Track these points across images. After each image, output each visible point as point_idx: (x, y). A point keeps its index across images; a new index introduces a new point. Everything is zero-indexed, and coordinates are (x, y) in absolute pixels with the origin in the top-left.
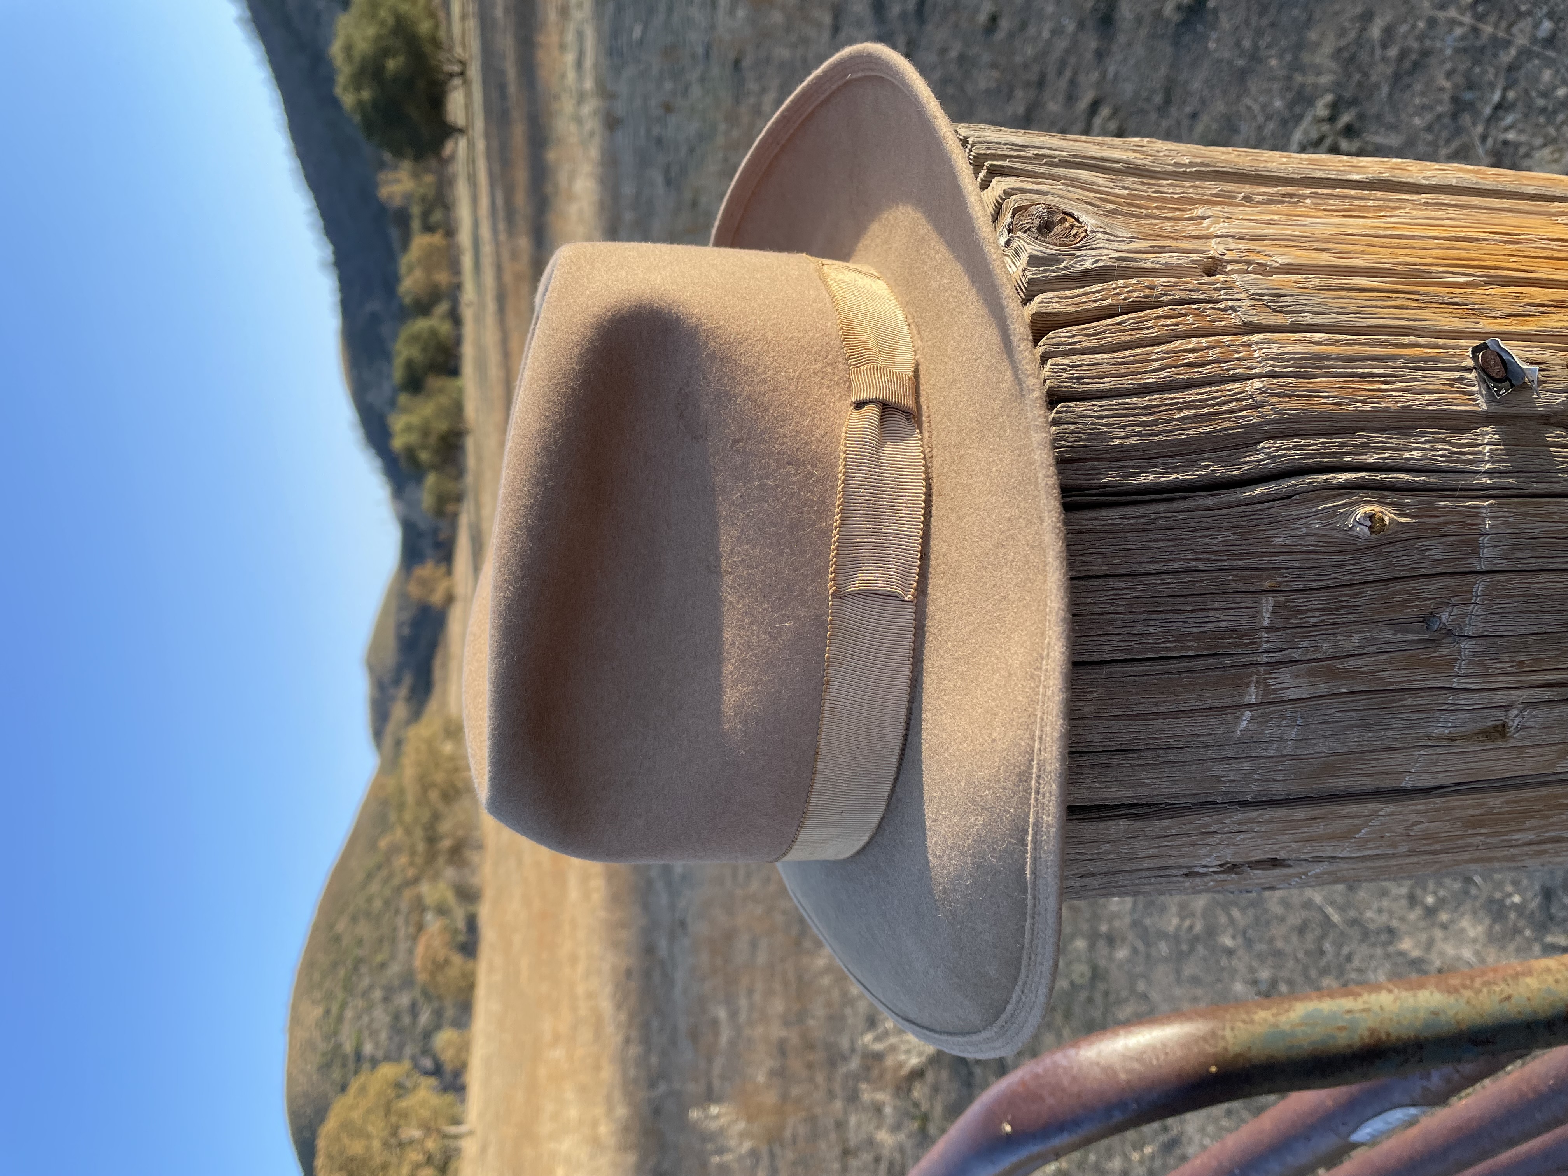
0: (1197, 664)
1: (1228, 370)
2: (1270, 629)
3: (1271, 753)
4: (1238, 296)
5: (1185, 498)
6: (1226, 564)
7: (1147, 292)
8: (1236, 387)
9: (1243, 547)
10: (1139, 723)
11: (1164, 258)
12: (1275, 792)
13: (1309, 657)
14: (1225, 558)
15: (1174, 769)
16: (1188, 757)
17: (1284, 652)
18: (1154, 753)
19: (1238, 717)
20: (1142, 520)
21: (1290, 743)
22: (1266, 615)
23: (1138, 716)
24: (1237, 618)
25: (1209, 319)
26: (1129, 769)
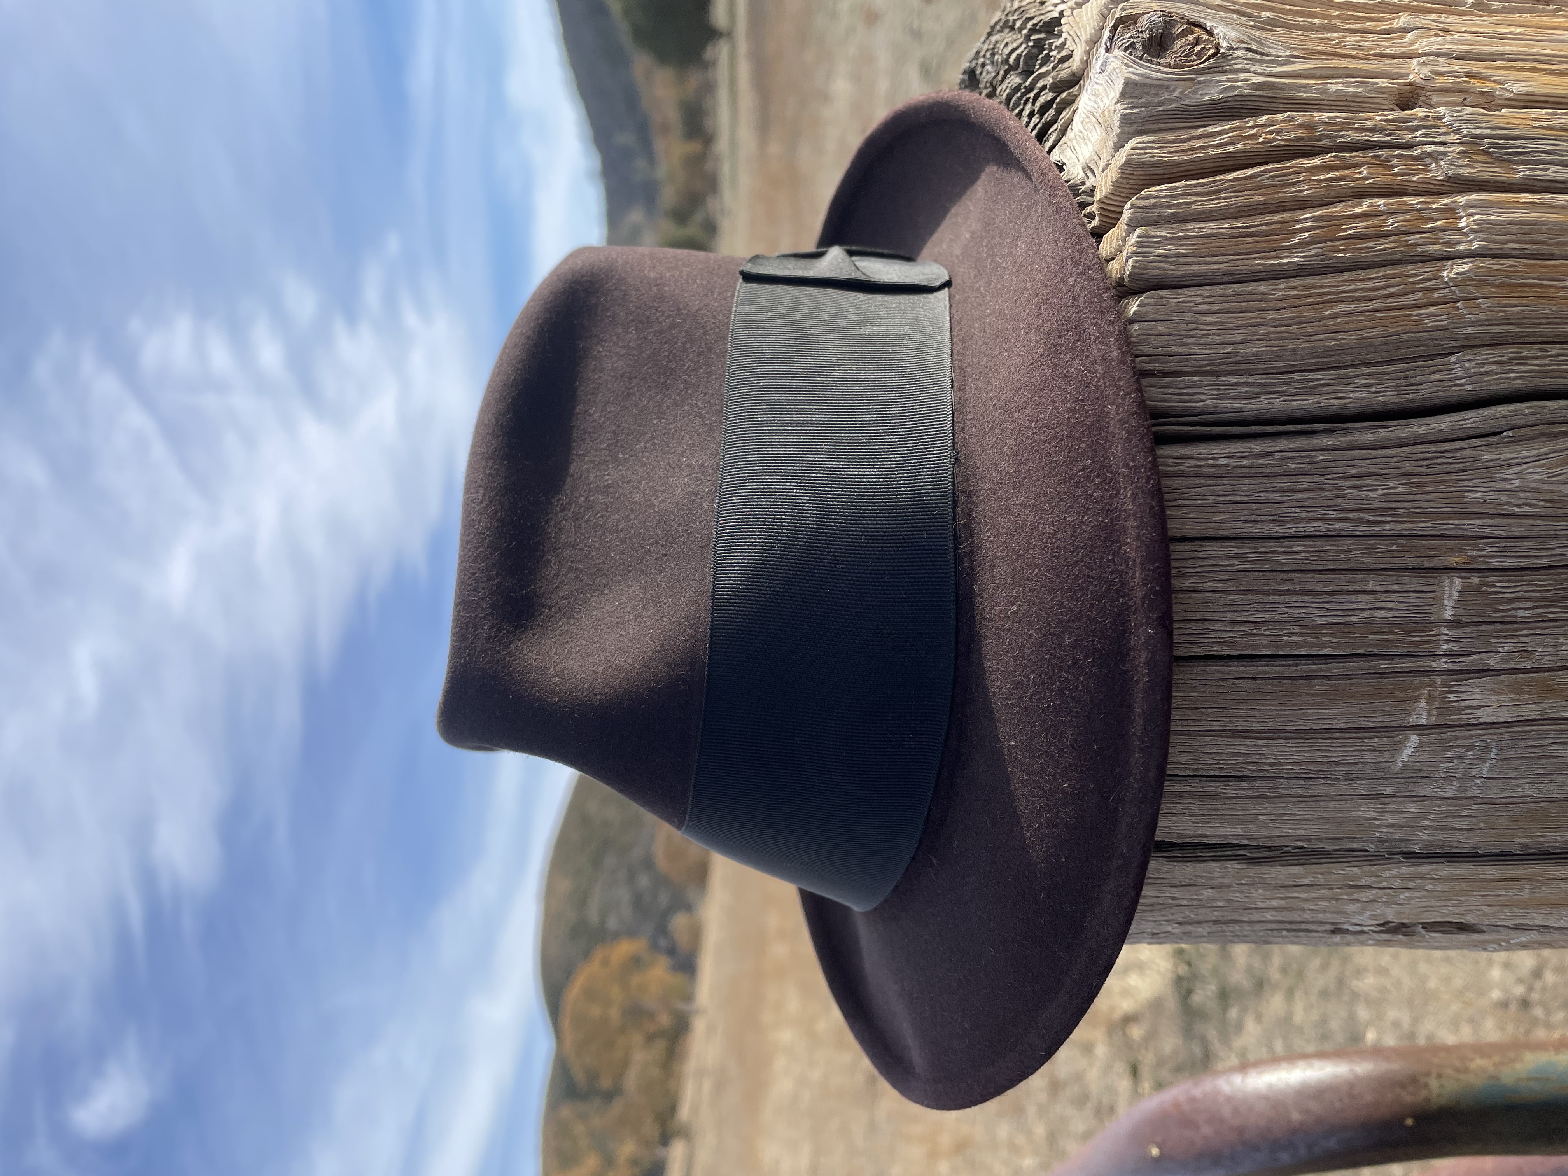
0: (1337, 668)
1: (1415, 245)
2: (1451, 624)
3: (1450, 793)
4: (1443, 139)
5: (1332, 431)
6: (1388, 527)
7: (1301, 133)
8: (1425, 270)
9: (1417, 504)
10: (1248, 742)
11: (1335, 86)
12: (1455, 844)
13: (1512, 666)
14: (1388, 519)
15: (1303, 805)
16: (1324, 790)
17: (1474, 657)
18: (1270, 784)
19: (1399, 743)
20: (1261, 461)
21: (1478, 781)
22: (1448, 603)
23: (1245, 734)
24: (1403, 606)
25: (1396, 170)
26: (1234, 801)
